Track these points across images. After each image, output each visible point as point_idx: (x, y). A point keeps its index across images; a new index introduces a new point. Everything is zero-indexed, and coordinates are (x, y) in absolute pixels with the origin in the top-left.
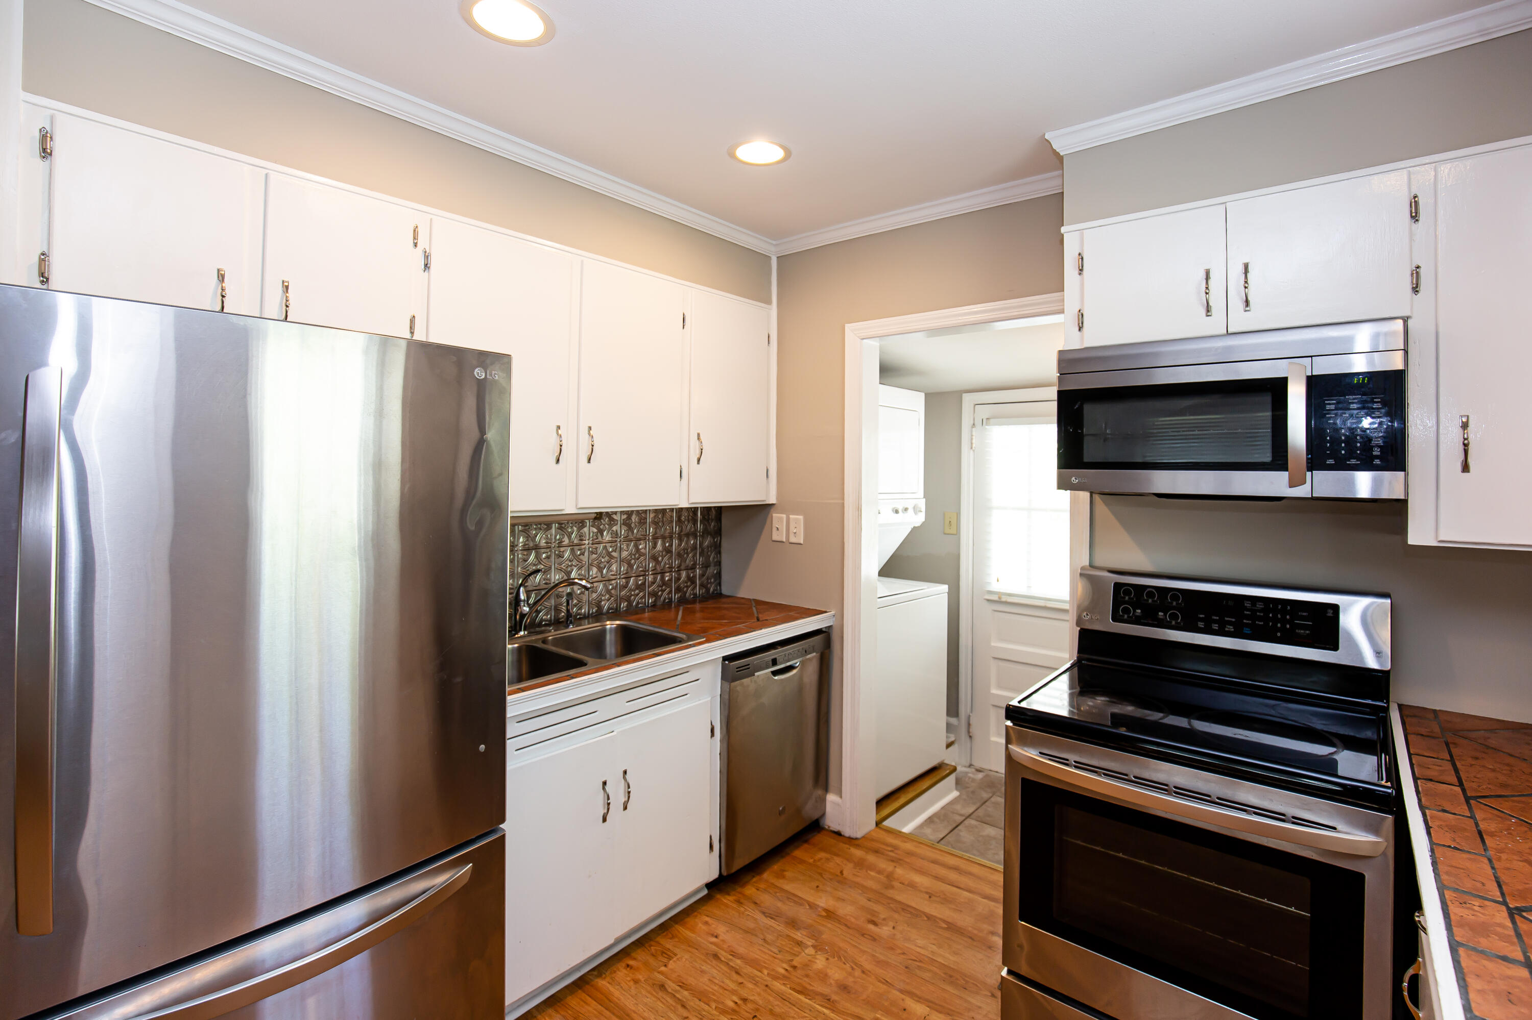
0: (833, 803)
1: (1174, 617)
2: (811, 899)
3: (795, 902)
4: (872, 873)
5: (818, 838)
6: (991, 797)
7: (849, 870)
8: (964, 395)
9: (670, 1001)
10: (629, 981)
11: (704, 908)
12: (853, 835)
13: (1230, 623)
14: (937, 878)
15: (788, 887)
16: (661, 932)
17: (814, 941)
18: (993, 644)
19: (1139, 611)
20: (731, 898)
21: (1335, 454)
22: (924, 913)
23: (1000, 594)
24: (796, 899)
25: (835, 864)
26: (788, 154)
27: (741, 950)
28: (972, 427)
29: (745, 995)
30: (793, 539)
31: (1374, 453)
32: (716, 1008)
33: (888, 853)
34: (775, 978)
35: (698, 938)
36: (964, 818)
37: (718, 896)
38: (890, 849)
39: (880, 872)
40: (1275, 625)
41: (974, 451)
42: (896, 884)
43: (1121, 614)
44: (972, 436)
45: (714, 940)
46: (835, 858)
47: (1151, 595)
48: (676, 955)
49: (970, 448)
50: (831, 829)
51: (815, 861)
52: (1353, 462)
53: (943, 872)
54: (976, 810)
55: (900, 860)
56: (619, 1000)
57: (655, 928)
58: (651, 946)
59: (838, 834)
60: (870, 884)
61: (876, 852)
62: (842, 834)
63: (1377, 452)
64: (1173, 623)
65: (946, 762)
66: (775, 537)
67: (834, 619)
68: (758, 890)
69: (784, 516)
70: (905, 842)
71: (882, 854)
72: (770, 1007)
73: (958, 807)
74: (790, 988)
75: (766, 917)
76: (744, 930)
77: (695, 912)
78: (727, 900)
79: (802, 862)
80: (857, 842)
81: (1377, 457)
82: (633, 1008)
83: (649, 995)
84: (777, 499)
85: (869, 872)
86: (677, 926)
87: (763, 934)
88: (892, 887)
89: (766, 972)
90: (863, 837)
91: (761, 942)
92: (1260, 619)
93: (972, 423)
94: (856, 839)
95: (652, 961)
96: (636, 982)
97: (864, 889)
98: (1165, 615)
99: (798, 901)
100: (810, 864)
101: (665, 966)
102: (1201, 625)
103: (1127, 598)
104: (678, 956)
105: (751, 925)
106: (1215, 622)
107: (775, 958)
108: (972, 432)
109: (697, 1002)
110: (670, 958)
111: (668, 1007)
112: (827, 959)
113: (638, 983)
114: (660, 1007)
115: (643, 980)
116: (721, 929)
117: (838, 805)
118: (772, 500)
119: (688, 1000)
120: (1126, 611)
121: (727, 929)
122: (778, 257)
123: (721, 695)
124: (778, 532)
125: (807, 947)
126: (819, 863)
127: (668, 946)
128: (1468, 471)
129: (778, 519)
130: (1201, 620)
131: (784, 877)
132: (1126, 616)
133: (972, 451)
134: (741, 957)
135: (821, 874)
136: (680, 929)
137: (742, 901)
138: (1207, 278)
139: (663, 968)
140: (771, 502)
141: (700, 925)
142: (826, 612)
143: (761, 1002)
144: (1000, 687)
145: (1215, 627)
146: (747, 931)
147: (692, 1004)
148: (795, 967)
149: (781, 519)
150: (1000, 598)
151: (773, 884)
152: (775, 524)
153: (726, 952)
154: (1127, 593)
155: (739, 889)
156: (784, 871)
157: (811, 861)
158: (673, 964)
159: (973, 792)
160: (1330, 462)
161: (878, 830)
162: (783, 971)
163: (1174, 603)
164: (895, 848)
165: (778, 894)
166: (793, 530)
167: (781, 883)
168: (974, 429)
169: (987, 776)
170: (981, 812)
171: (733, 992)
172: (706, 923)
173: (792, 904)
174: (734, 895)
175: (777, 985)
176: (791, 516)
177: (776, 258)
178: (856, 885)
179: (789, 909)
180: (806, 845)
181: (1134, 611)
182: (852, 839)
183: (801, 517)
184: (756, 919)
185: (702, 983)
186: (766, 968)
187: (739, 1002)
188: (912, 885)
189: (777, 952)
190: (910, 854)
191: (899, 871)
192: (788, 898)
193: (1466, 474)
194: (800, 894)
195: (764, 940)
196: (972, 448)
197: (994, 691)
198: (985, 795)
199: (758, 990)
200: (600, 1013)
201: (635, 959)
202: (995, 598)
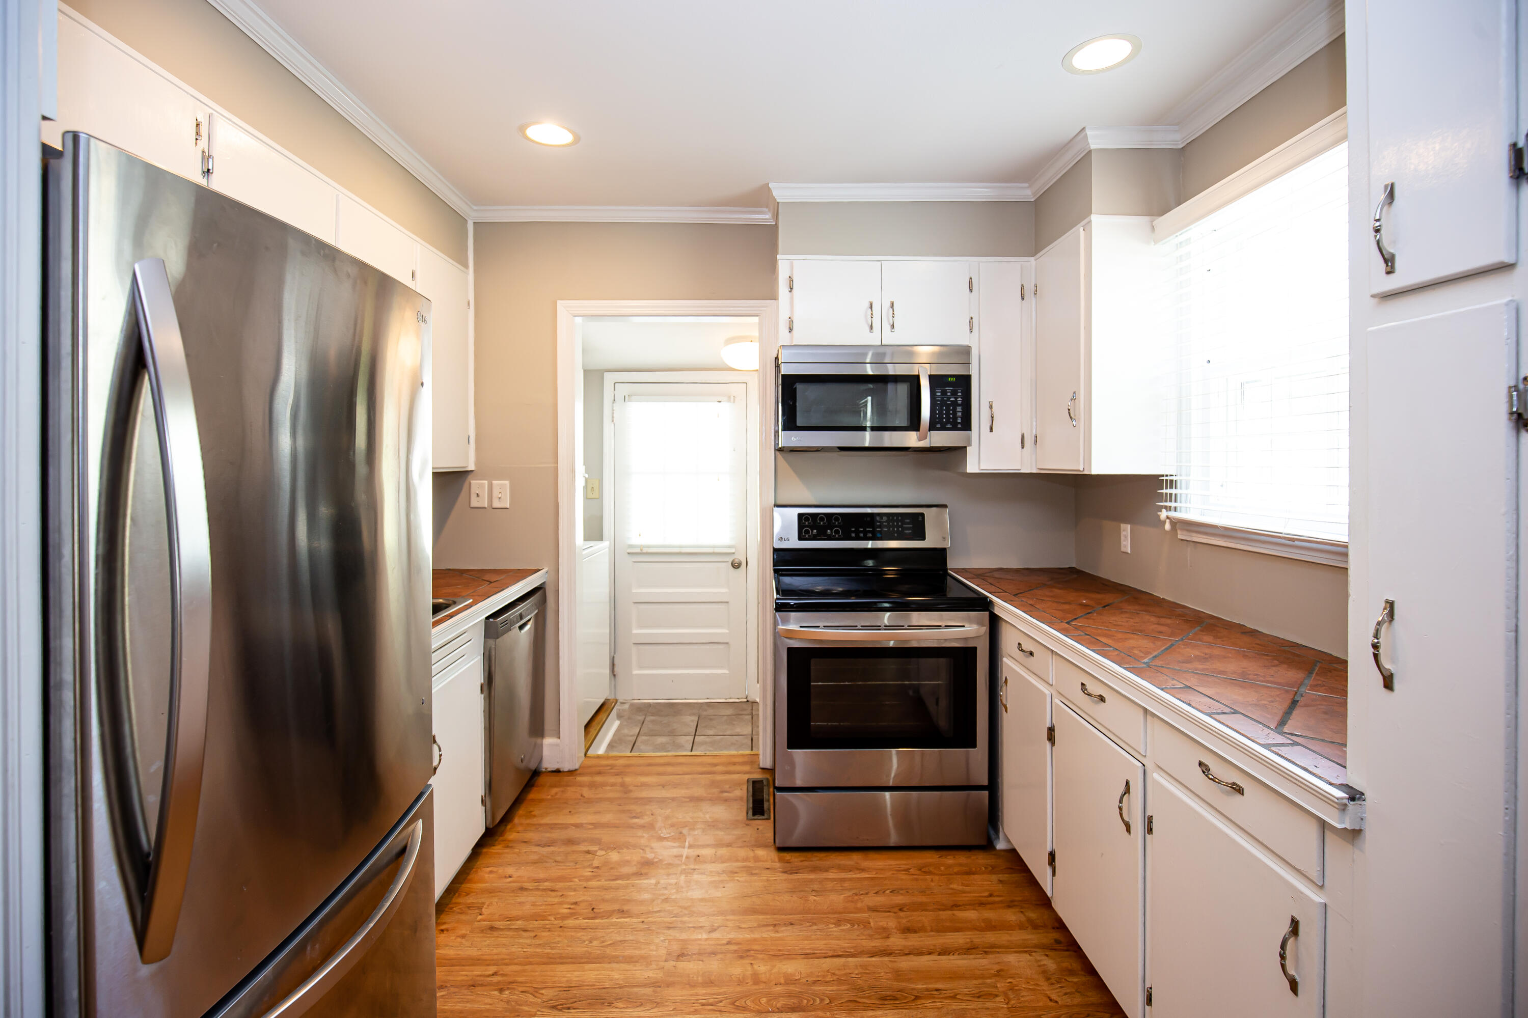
0: (551, 745)
1: (837, 532)
2: (572, 822)
3: (559, 828)
4: (608, 788)
5: (541, 780)
6: (645, 718)
7: (586, 792)
8: (605, 374)
9: (511, 933)
10: (455, 939)
11: (478, 863)
12: (572, 768)
13: (869, 532)
14: (659, 774)
15: (547, 820)
16: (451, 896)
17: (598, 846)
18: (633, 591)
19: (815, 531)
20: (499, 847)
21: (941, 422)
22: (667, 798)
23: (642, 547)
24: (558, 826)
25: (571, 792)
26: (577, 139)
27: (542, 875)
28: (613, 403)
29: (574, 900)
30: (496, 504)
31: (958, 421)
32: (555, 919)
33: (609, 771)
34: (588, 879)
35: (493, 885)
36: (635, 737)
37: (485, 850)
38: (609, 768)
39: (613, 785)
40: (893, 529)
41: (614, 423)
42: (631, 788)
43: (804, 534)
44: (613, 410)
45: (510, 879)
46: (568, 788)
47: (822, 519)
48: (484, 904)
49: (611, 421)
50: (549, 770)
51: (552, 796)
52: (949, 426)
53: (661, 769)
54: (640, 729)
55: (622, 772)
56: (458, 955)
57: (443, 894)
58: (451, 908)
59: (558, 771)
60: (611, 795)
61: (599, 773)
62: (561, 770)
63: (959, 420)
64: (837, 536)
65: (609, 698)
66: (475, 503)
67: (547, 575)
68: (518, 833)
69: (486, 482)
70: (617, 760)
71: (604, 773)
72: (600, 898)
73: (626, 731)
74: (606, 880)
75: (543, 847)
76: (532, 863)
77: (473, 869)
78: (497, 849)
79: (541, 801)
80: (578, 772)
81: (959, 423)
82: (480, 953)
83: (485, 939)
84: (476, 465)
85: (604, 788)
86: (463, 886)
87: (551, 859)
88: (631, 791)
89: (576, 880)
90: (580, 767)
91: (554, 864)
92: (886, 527)
93: (613, 399)
94: (576, 770)
95: (463, 917)
96: (463, 936)
97: (610, 800)
98: (832, 531)
99: (565, 827)
100: (549, 799)
101: (480, 914)
102: (853, 535)
103: (807, 523)
104: (487, 903)
105: (535, 857)
106: (861, 532)
107: (576, 869)
108: (613, 407)
109: (536, 923)
110: (480, 908)
111: (511, 937)
112: (619, 852)
113: (465, 936)
114: (504, 942)
115: (468, 932)
116: (510, 870)
117: (557, 745)
118: (471, 467)
119: (526, 925)
120: (807, 532)
121: (517, 868)
122: (474, 223)
123: (484, 654)
124: (478, 498)
125: (596, 851)
126: (557, 797)
127: (469, 901)
128: (992, 432)
129: (477, 485)
130: (853, 532)
131: (535, 816)
132: (807, 536)
133: (613, 424)
134: (546, 880)
135: (566, 803)
136: (466, 886)
137: (510, 845)
138: (871, 307)
139: (480, 917)
140: (469, 469)
141: (487, 876)
142: (539, 570)
143: (589, 899)
144: (640, 627)
145: (861, 535)
146: (534, 863)
147: (531, 926)
148: (597, 867)
149: (482, 486)
150: (641, 550)
151: (528, 824)
152: (474, 490)
153: (529, 883)
154: (807, 519)
155: (501, 838)
156: (531, 812)
157: (549, 797)
158: (487, 910)
159: (629, 718)
160: (938, 426)
161: (587, 759)
162: (590, 874)
163: (837, 523)
164: (612, 766)
165: (539, 829)
166: (496, 493)
167: (535, 821)
168: (615, 404)
169: (632, 705)
170: (644, 730)
171: (561, 903)
172: (491, 872)
173: (559, 830)
174: (499, 844)
175: (594, 883)
176: (494, 482)
177: (472, 224)
178: (601, 800)
179: (556, 834)
180: (535, 789)
181: (812, 531)
182: (572, 771)
183: (507, 482)
184: (534, 852)
185: (527, 909)
186: (575, 878)
187: (572, 907)
188: (643, 785)
189: (575, 864)
190: (629, 766)
191: (628, 780)
192: (552, 828)
193: (991, 433)
194: (559, 822)
195: (556, 862)
196: (613, 421)
197: (635, 631)
198: (641, 718)
199: (581, 893)
200: (449, 972)
201: (445, 923)
202: (638, 550)
